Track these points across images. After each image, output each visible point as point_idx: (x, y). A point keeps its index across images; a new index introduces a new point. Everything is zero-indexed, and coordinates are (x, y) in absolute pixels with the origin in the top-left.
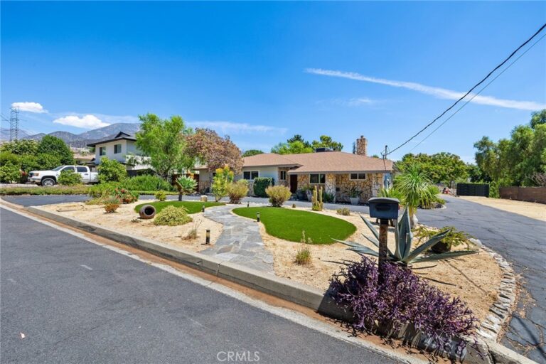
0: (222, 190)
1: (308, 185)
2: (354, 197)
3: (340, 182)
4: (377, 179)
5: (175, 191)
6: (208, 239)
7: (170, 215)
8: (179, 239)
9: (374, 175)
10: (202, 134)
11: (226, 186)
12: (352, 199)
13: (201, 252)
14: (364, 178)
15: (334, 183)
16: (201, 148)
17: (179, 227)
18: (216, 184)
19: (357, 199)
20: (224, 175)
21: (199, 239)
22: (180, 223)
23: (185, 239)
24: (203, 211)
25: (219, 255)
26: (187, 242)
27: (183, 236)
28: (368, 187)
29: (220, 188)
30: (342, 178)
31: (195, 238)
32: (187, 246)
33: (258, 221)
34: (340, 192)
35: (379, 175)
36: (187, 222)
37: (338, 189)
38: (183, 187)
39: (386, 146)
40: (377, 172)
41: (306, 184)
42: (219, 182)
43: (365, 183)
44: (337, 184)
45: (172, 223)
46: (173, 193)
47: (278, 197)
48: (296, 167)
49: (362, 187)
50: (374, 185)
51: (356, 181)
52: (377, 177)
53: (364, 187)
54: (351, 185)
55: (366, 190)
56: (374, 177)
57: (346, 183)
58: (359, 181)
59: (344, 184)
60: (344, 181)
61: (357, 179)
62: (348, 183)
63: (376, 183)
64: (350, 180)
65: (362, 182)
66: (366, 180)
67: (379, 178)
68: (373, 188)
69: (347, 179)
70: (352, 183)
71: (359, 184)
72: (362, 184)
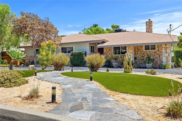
0: (47, 60)
1: (112, 56)
2: (149, 63)
3: (137, 53)
4: (166, 48)
5: (5, 63)
6: (54, 97)
7: (6, 77)
8: (20, 99)
9: (164, 46)
10: (27, 17)
11: (50, 56)
12: (147, 65)
13: (50, 111)
14: (154, 49)
15: (133, 53)
16: (26, 28)
17: (15, 88)
18: (42, 55)
19: (151, 65)
20: (49, 47)
21: (41, 98)
22: (16, 84)
23: (27, 98)
24: (36, 75)
25: (73, 113)
26: (29, 101)
27: (23, 96)
28: (158, 56)
29: (45, 58)
30: (138, 49)
31: (37, 97)
32: (31, 106)
33: (91, 80)
34: (137, 60)
35: (168, 46)
36: (23, 83)
37: (135, 58)
38: (13, 58)
39: (171, 25)
40: (166, 44)
41: (110, 56)
42: (44, 53)
43: (155, 52)
44: (135, 54)
45: (8, 84)
46: (4, 65)
47: (96, 63)
48: (103, 42)
49: (153, 56)
50: (164, 53)
51: (149, 51)
52: (166, 47)
53: (154, 56)
54: (145, 54)
55: (156, 58)
56: (164, 48)
57: (142, 54)
58: (151, 51)
59: (140, 54)
60: (140, 52)
61: (149, 50)
62: (143, 53)
63: (165, 52)
64: (144, 51)
65: (153, 52)
66: (156, 50)
67: (167, 48)
68: (163, 56)
69: (142, 51)
70: (146, 53)
71: (151, 53)
72: (153, 53)
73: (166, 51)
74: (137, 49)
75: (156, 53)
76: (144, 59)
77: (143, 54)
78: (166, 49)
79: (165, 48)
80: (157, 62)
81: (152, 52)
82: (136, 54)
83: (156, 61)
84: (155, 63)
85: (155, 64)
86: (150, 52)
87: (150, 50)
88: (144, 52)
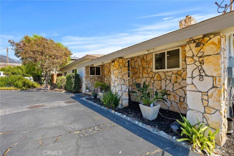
3: (141, 75)
4: (201, 60)
30: (143, 68)
43: (178, 74)
49: (172, 82)
50: (193, 78)
51: (163, 72)
52: (200, 55)
53: (176, 82)
54: (155, 78)
55: (181, 88)
56: (192, 57)
57: (149, 77)
58: (167, 72)
59: (146, 77)
60: (146, 73)
61: (165, 68)
62: (151, 76)
63: (196, 73)
64: (154, 70)
65: (173, 74)
66: (180, 68)
67: (205, 59)
68: (188, 88)
69: (149, 71)
70: (157, 77)
71: (167, 77)
72: (173, 76)
73: (201, 70)
74: (141, 68)
75: (180, 76)
76: (154, 88)
77: (151, 78)
78: (202, 63)
79: (196, 59)
80: (182, 100)
81: (170, 74)
82: (139, 77)
83: (180, 97)
84: (178, 101)
85: (177, 103)
86: (165, 73)
87: (166, 70)
88: (154, 74)
